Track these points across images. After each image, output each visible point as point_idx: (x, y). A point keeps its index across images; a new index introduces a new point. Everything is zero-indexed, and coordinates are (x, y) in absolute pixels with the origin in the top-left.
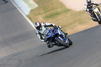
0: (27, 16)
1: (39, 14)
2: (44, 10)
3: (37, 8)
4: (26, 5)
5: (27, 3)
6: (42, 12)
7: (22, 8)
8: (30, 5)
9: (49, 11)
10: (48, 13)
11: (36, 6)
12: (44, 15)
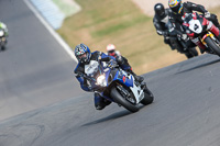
0: (57, 31)
1: (84, 26)
3: (78, 13)
4: (54, 7)
6: (89, 22)
7: (45, 14)
8: (62, 7)
10: (103, 25)
11: (77, 8)
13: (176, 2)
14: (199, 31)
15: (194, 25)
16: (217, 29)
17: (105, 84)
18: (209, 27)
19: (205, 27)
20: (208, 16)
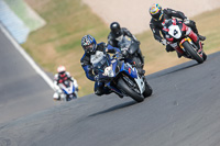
0: (22, 45)
1: (49, 41)
2: (58, 32)
3: (43, 28)
4: (19, 22)
5: (21, 17)
6: (54, 36)
8: (27, 22)
9: (68, 34)
11: (42, 22)
12: (58, 43)
13: (157, 10)
14: (179, 36)
15: (174, 30)
16: (195, 35)
17: (113, 75)
18: (187, 33)
19: (184, 33)
20: (187, 22)
